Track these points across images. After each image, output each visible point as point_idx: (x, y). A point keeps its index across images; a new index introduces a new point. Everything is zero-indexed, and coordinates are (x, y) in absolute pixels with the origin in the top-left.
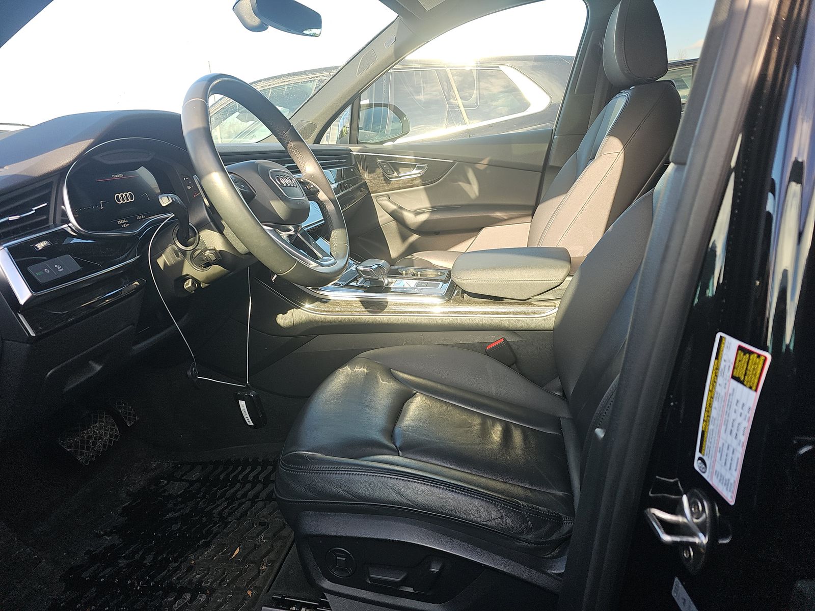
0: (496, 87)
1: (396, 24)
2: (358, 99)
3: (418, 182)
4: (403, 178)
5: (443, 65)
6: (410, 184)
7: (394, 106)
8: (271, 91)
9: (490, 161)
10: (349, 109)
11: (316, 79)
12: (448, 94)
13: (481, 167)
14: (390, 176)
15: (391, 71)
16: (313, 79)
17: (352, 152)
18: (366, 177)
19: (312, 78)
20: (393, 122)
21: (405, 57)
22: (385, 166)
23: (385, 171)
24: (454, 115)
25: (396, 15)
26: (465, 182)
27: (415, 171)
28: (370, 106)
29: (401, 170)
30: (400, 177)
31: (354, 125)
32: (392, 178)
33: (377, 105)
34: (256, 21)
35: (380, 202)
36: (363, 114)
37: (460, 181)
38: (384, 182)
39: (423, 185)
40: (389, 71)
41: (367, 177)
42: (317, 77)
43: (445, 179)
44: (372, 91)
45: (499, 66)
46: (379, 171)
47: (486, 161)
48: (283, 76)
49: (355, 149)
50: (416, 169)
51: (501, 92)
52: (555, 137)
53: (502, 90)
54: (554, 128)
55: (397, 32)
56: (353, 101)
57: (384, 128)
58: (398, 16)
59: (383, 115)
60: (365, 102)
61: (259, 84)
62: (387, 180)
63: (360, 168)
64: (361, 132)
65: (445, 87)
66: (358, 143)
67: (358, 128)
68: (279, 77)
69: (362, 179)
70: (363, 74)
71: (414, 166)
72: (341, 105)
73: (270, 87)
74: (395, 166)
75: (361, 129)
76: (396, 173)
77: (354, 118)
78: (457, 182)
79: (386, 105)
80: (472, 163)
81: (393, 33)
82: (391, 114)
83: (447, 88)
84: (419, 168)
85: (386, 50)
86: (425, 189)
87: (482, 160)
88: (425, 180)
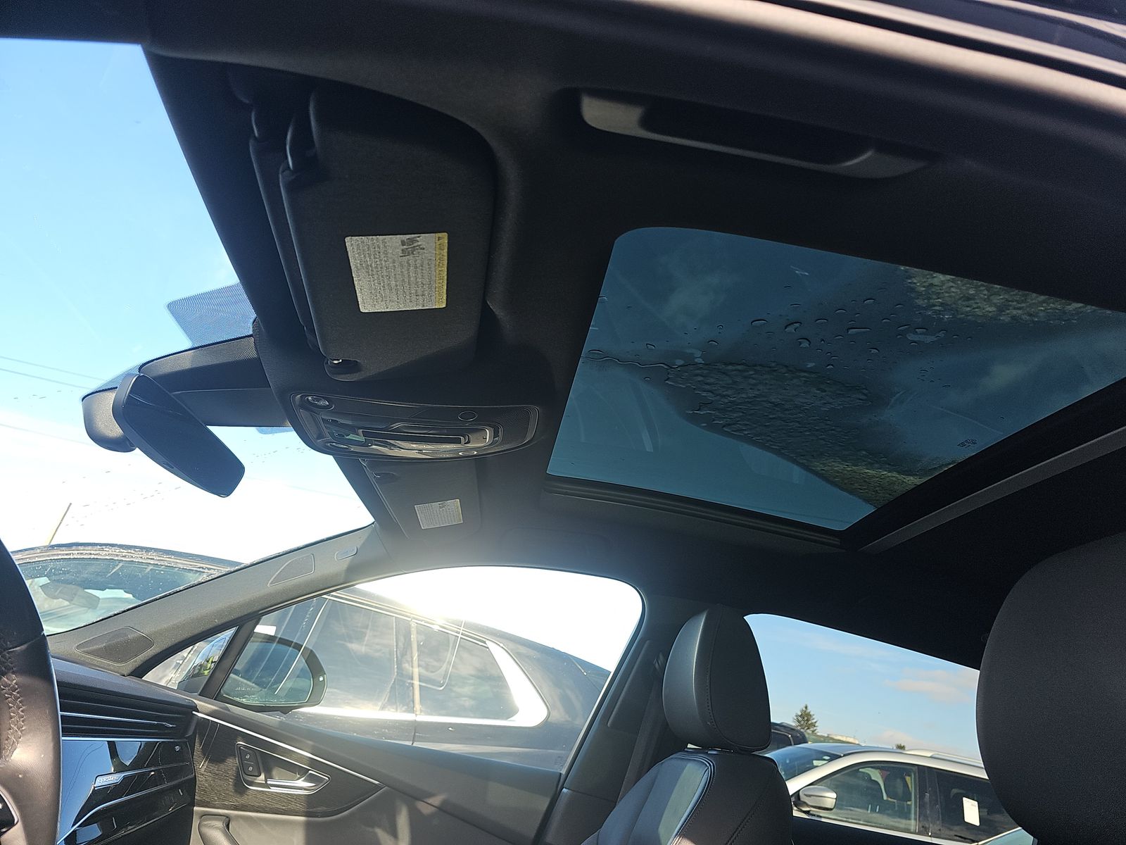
0: (468, 668)
1: (365, 534)
2: (254, 621)
3: (299, 807)
4: (273, 790)
5: (409, 615)
6: (282, 806)
7: (311, 651)
8: (121, 564)
9: (445, 802)
10: (229, 633)
11: (206, 571)
12: (402, 656)
13: (425, 809)
14: (250, 778)
15: (329, 597)
16: (201, 570)
17: (198, 712)
18: (202, 766)
19: (199, 568)
20: (298, 677)
21: (357, 584)
22: (248, 757)
23: (243, 767)
24: (400, 694)
25: (372, 520)
26: (388, 832)
27: (301, 783)
28: (270, 639)
29: (275, 772)
30: (268, 786)
31: (227, 663)
32: (251, 784)
33: (282, 641)
34: (115, 431)
35: (205, 830)
36: (251, 648)
37: (379, 826)
38: (231, 788)
39: (307, 814)
40: (325, 596)
41: (203, 770)
42: (209, 569)
43: (352, 814)
44: (285, 618)
45: (487, 642)
46: (232, 763)
47: (436, 801)
48: (156, 550)
49: (205, 708)
50: (303, 781)
51: (472, 676)
52: (564, 790)
53: (473, 672)
54: (564, 772)
55: (364, 543)
56: (244, 622)
57: (279, 681)
58: (373, 523)
59: (286, 661)
60: (265, 629)
61: (107, 549)
62: (240, 787)
63: (198, 747)
64: (234, 679)
65: (401, 644)
66: (218, 697)
67: (231, 670)
68: (148, 550)
69: (191, 769)
70: (280, 586)
71: (303, 772)
72: (217, 622)
73: (123, 559)
74: (268, 761)
75: (237, 673)
76: (263, 776)
77: (232, 651)
78: (373, 827)
79: (298, 647)
80: (412, 796)
81: (356, 543)
82: (299, 662)
83: (402, 646)
84: (311, 778)
85: (335, 564)
86: (308, 826)
87: (431, 795)
88: (311, 806)
